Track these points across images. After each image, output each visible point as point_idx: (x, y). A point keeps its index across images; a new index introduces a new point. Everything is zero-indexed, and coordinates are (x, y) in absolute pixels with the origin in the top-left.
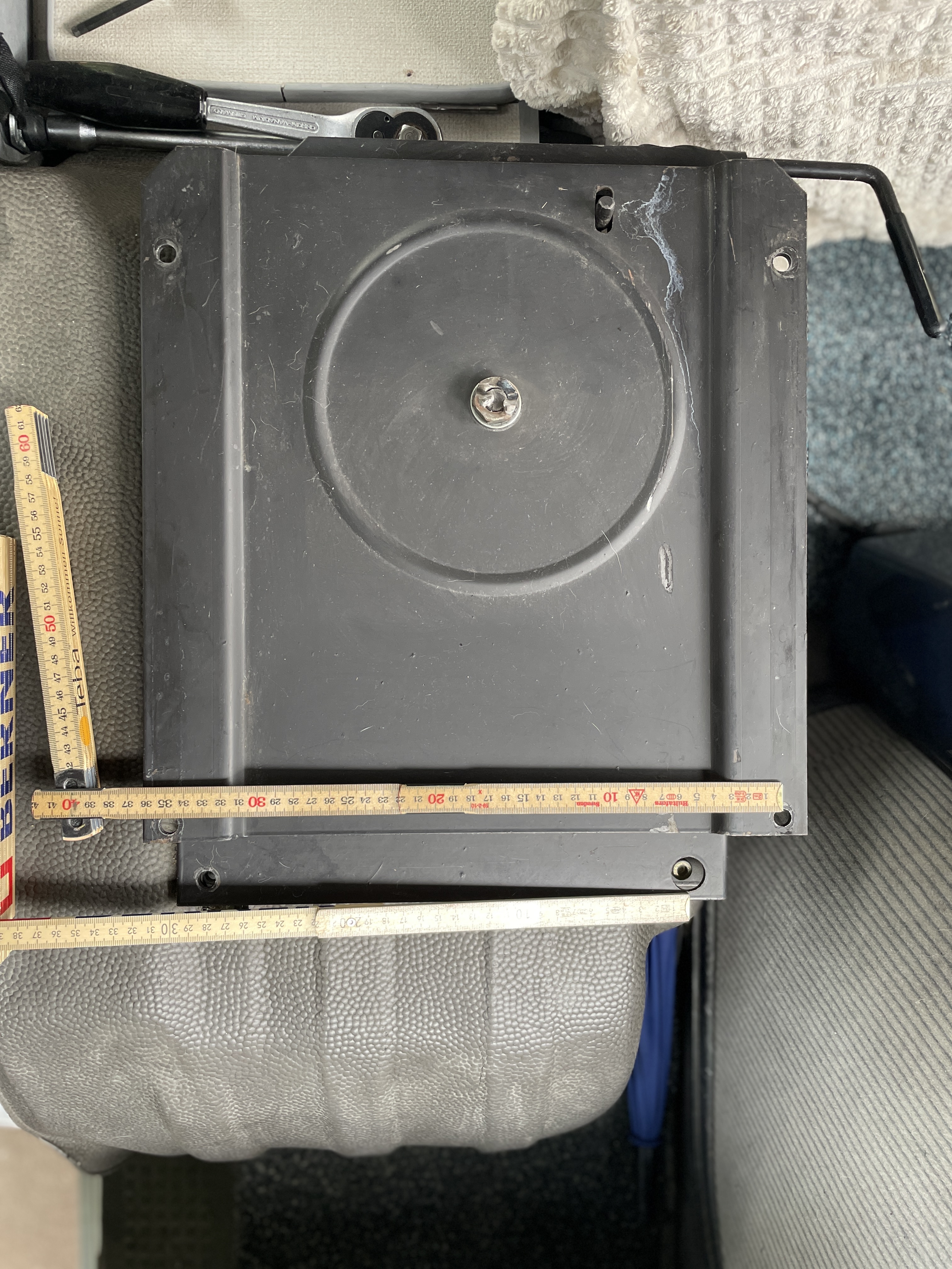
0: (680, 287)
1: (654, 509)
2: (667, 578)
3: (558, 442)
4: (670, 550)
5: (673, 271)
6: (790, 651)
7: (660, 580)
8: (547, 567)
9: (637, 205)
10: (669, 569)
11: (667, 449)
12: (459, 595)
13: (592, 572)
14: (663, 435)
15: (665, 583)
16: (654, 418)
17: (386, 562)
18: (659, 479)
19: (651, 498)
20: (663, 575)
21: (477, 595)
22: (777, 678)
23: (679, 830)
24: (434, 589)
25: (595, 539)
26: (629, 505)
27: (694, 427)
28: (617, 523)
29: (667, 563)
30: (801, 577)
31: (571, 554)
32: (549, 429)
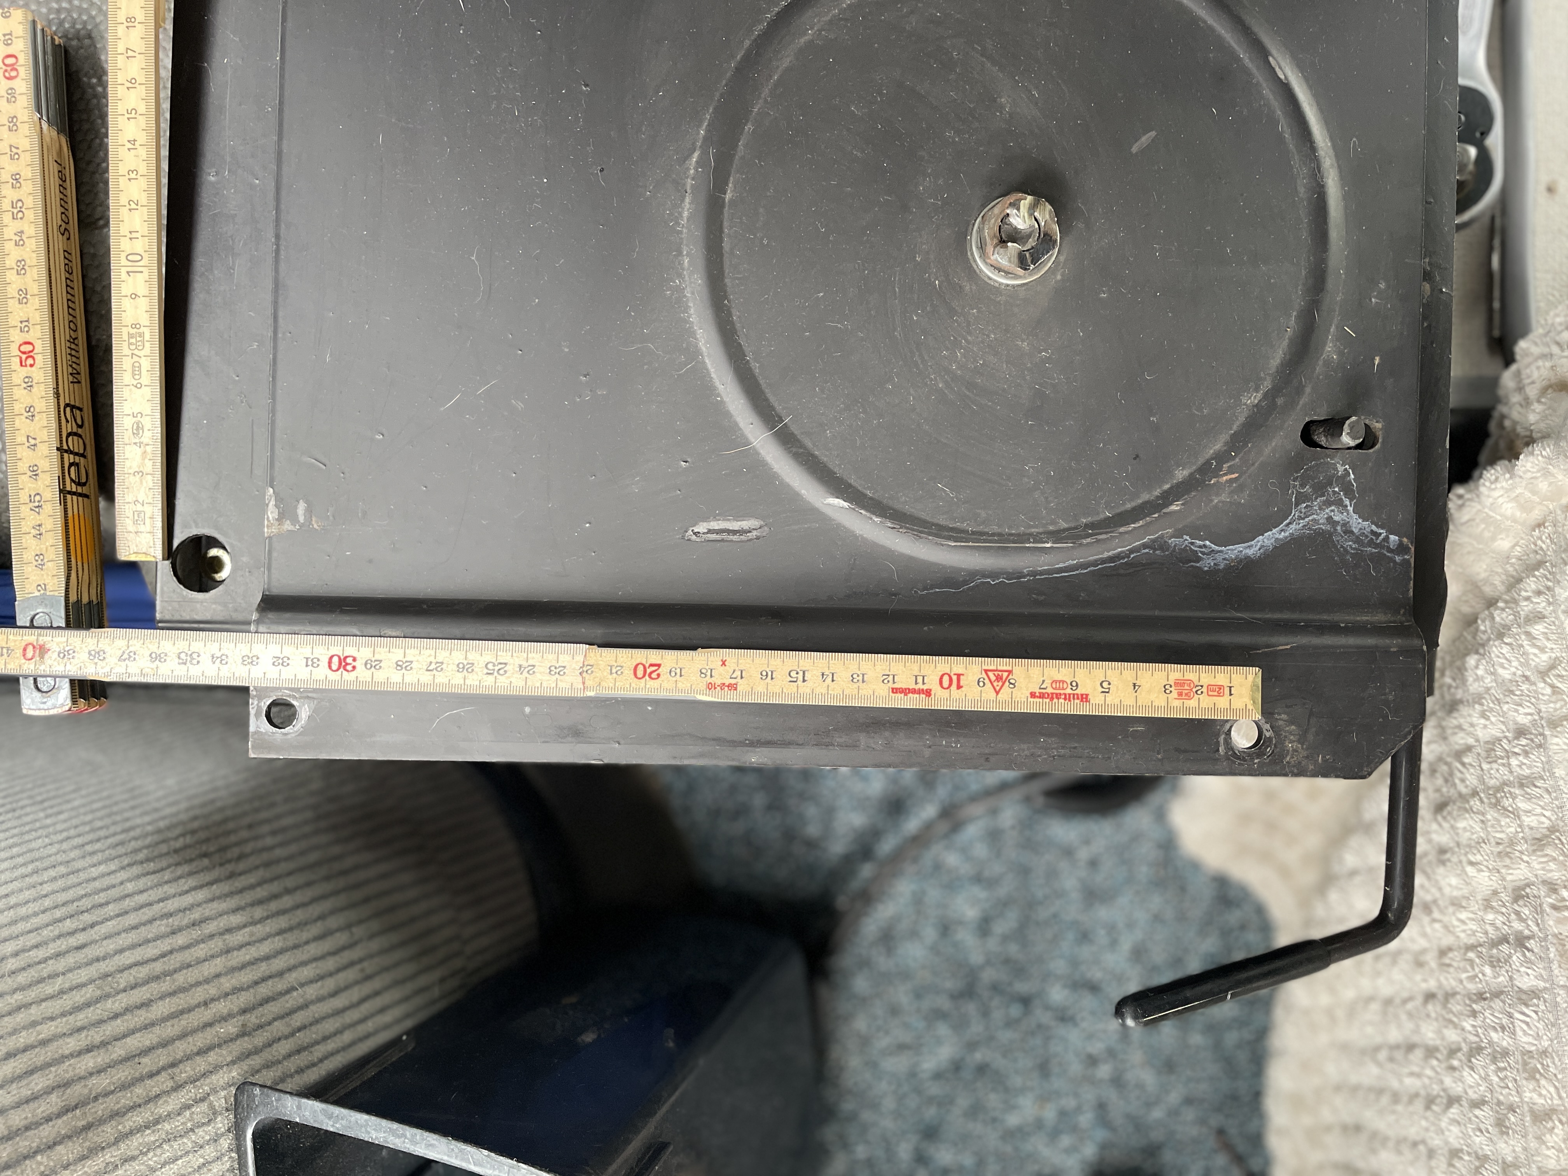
0: (1207, 563)
1: (829, 512)
2: (710, 531)
3: (947, 349)
4: (758, 538)
5: (1235, 551)
6: (576, 733)
7: (706, 519)
8: (732, 324)
9: (1348, 490)
10: (725, 536)
11: (929, 534)
12: (688, 169)
13: (722, 402)
14: (952, 529)
15: (701, 528)
16: (983, 514)
17: (747, 43)
18: (877, 520)
19: (846, 504)
20: (715, 525)
21: (687, 200)
22: (527, 710)
23: (270, 538)
24: (699, 126)
25: (779, 408)
26: (836, 470)
27: (965, 582)
28: (805, 448)
29: (734, 532)
30: (702, 755)
31: (755, 366)
32: (969, 333)
